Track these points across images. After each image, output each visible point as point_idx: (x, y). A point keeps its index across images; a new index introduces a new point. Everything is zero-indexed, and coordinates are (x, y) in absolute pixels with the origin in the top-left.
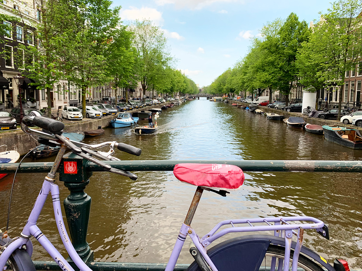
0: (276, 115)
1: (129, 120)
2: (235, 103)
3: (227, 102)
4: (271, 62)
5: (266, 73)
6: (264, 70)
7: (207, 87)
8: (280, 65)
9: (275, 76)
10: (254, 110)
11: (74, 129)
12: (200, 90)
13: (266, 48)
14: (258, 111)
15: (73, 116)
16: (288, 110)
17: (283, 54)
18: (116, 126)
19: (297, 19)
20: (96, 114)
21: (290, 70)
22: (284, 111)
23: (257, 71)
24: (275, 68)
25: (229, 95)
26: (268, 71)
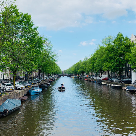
0: (116, 85)
1: (38, 90)
2: (86, 79)
3: (81, 78)
4: (111, 57)
5: (109, 63)
6: (107, 61)
7: (66, 71)
8: (116, 59)
9: (114, 64)
10: (100, 83)
11: (12, 97)
12: (63, 72)
13: (108, 50)
14: (103, 83)
15: (9, 89)
16: (123, 83)
17: (118, 53)
18: (32, 94)
19: (122, 36)
20: (21, 87)
21: (122, 61)
22: (120, 83)
23: (103, 62)
24: (114, 60)
25: (81, 75)
26: (110, 62)
